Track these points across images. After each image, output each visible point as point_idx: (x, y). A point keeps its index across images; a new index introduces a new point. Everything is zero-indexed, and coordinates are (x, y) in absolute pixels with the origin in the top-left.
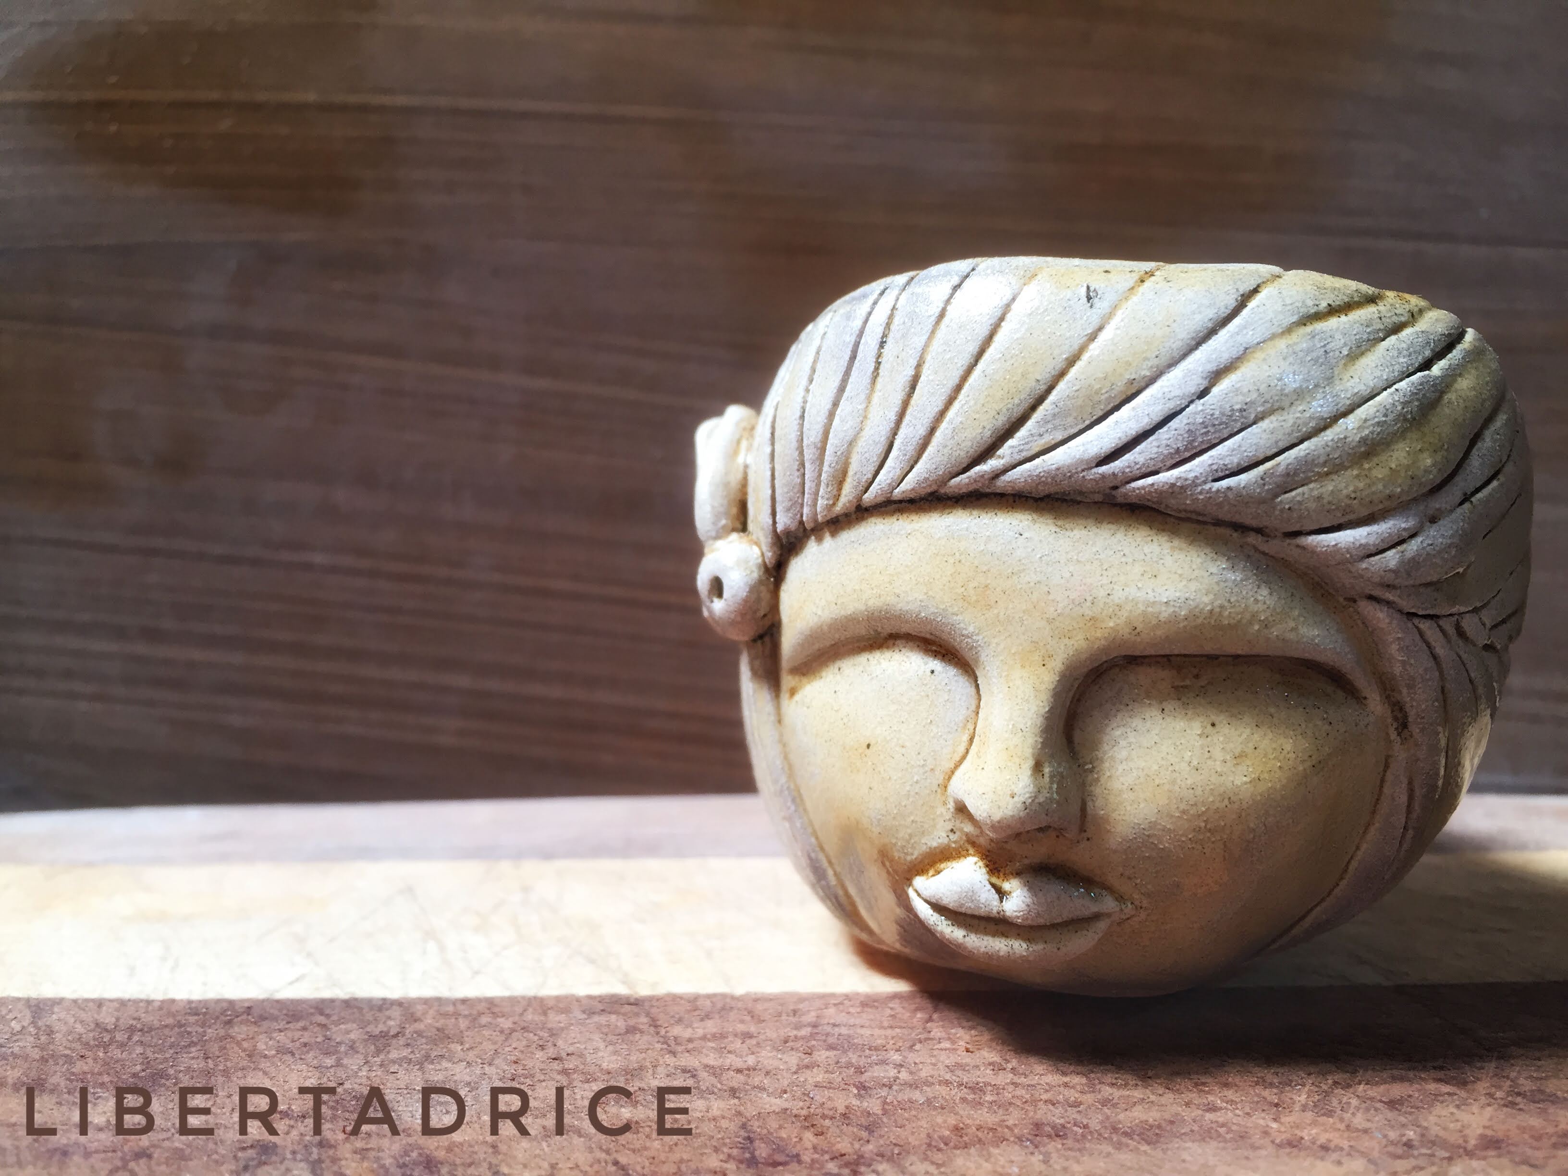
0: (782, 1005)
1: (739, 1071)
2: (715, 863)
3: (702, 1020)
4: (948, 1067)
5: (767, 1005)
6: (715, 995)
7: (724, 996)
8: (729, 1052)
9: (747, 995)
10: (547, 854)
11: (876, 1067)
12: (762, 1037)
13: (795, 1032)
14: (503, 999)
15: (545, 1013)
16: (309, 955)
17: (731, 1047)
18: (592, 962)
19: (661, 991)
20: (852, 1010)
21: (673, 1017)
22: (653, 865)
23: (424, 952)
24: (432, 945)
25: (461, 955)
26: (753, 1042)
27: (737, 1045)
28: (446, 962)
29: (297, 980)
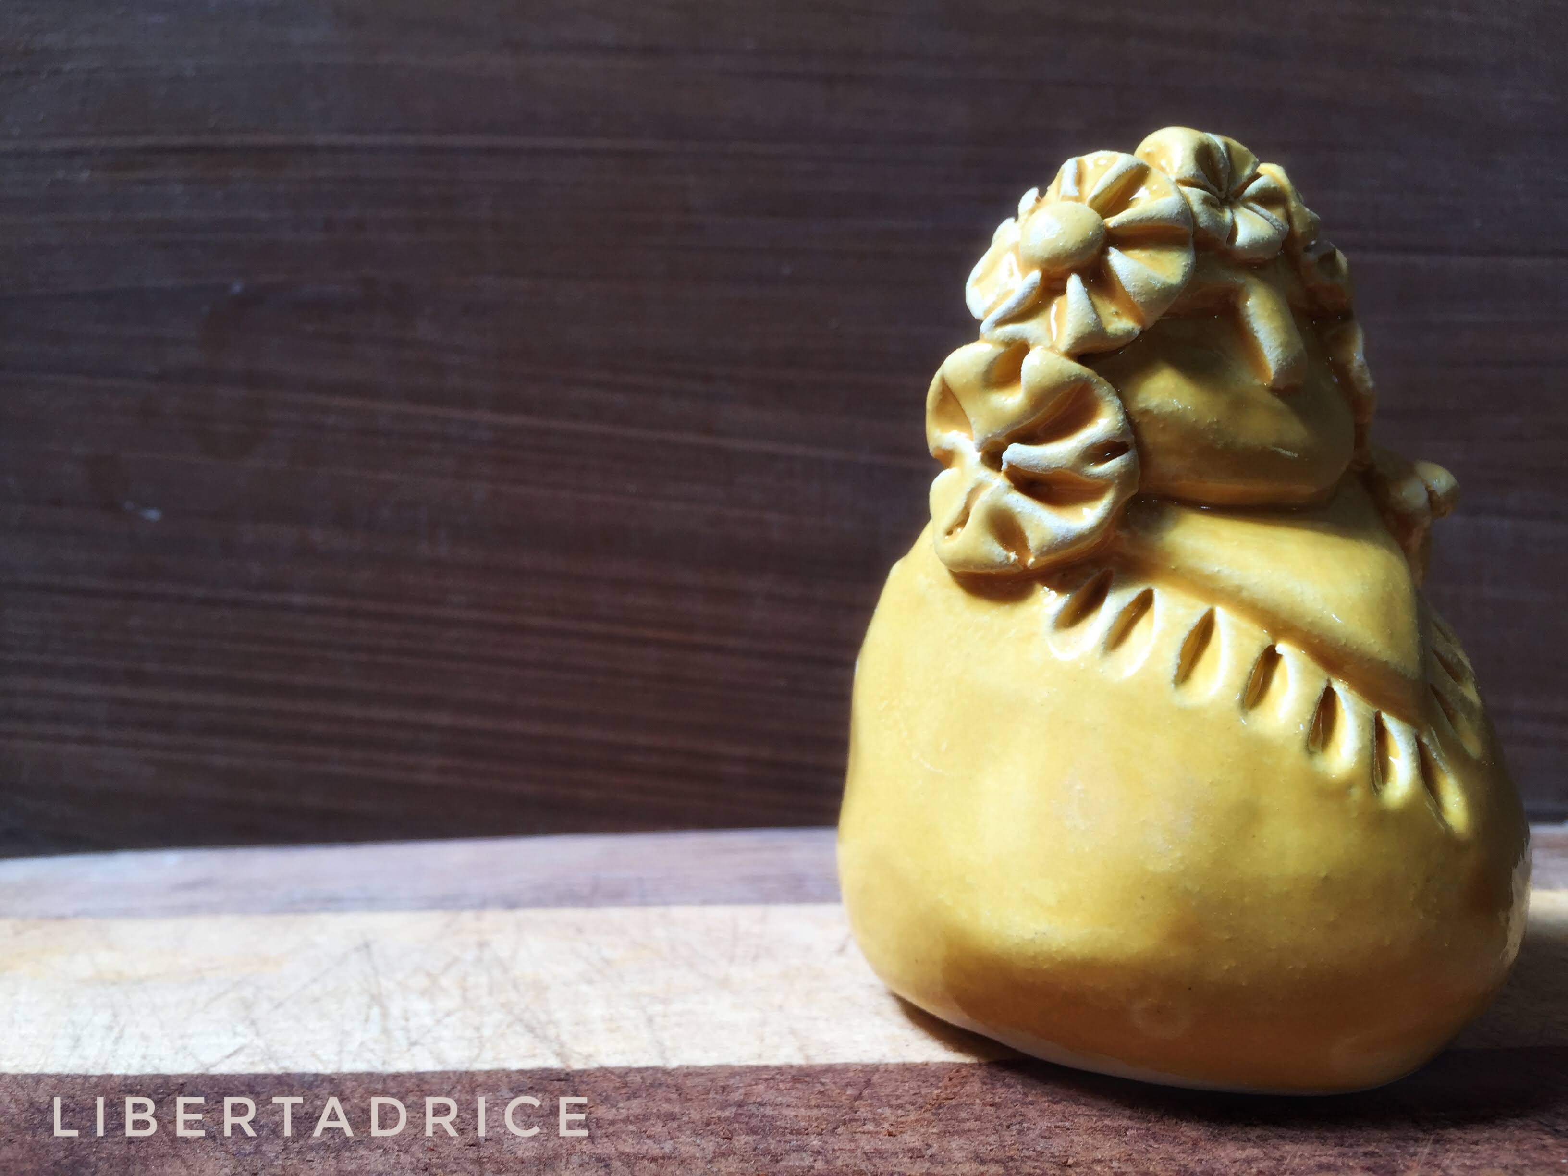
0: (712, 1081)
1: (654, 1159)
2: (679, 912)
3: (629, 1099)
4: (865, 1153)
5: (697, 1080)
6: (647, 1069)
7: (655, 1069)
8: (649, 1137)
9: (680, 1068)
10: (511, 904)
11: (794, 1155)
12: (685, 1119)
13: (719, 1113)
14: (434, 1074)
16: (253, 1023)
17: (652, 1131)
18: (531, 1029)
19: (593, 1065)
20: (782, 1086)
21: (600, 1095)
22: (615, 914)
23: (367, 1020)
24: (376, 1011)
25: (403, 1023)
26: (675, 1125)
27: (658, 1128)
28: (386, 1031)
29: (235, 1053)
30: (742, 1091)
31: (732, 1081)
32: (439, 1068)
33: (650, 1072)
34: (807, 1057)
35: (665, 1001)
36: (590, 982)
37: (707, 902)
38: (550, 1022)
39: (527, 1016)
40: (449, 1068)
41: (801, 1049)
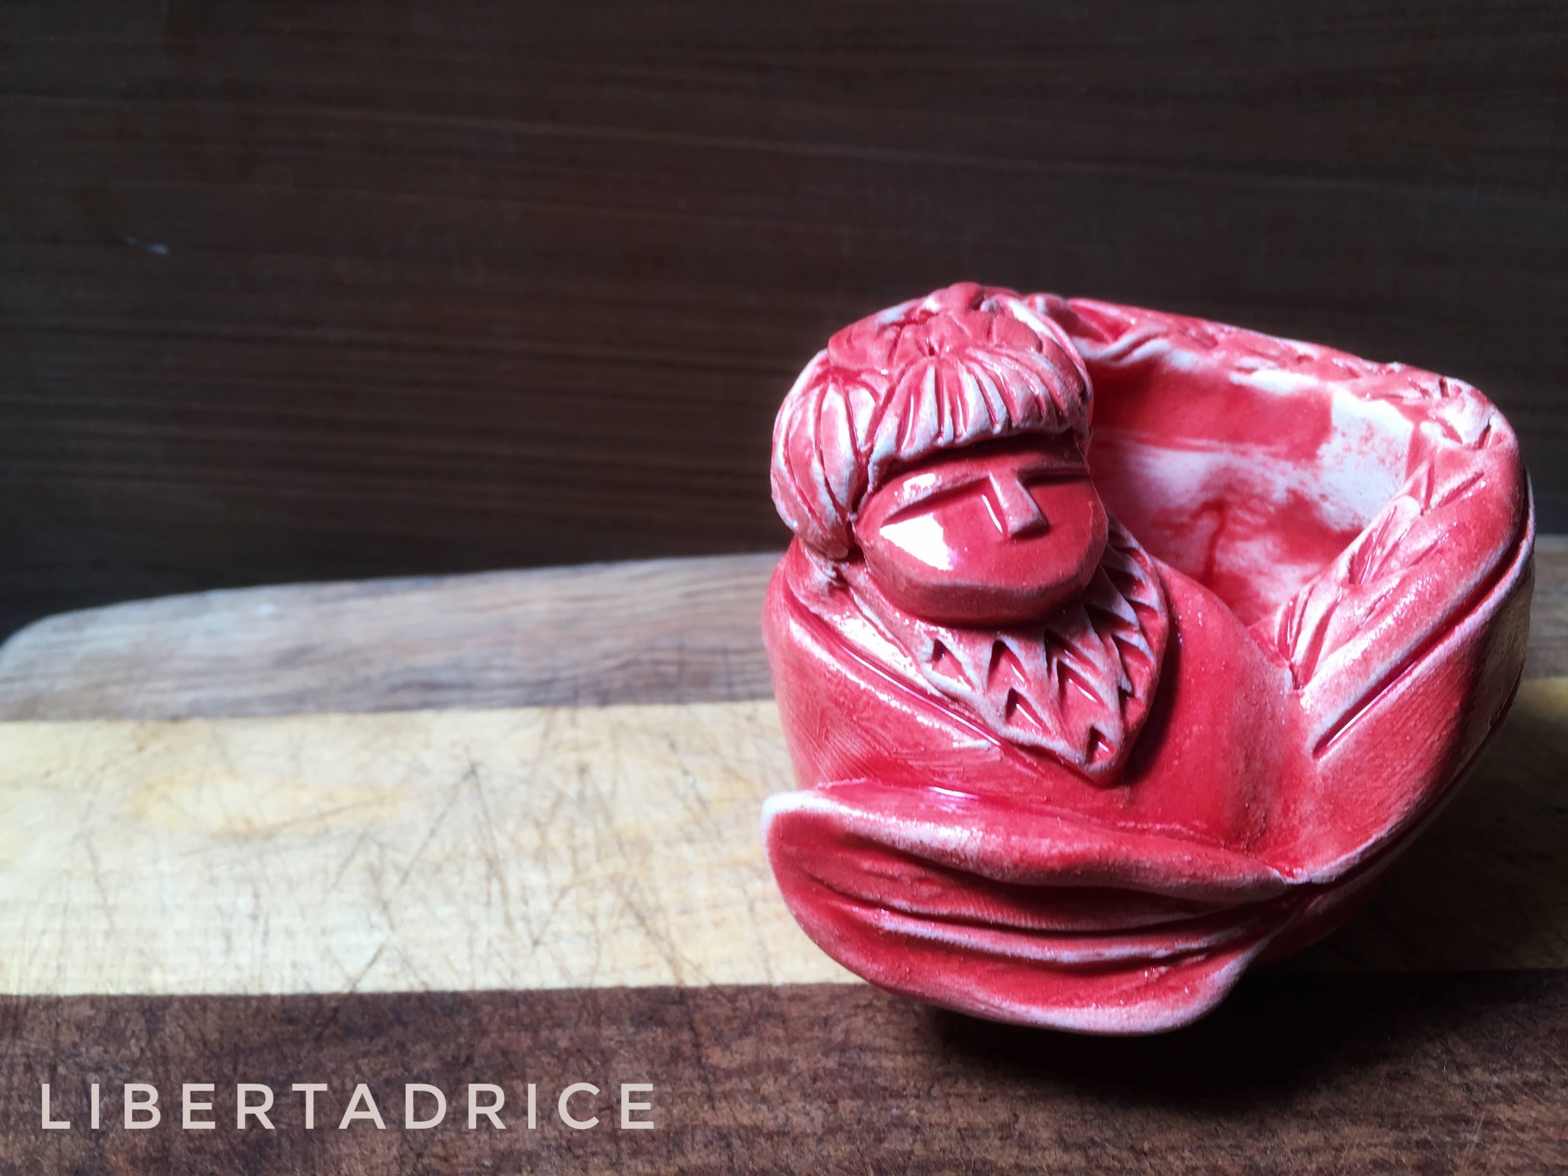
0: (815, 1008)
1: (770, 1136)
3: (740, 1036)
5: (801, 1006)
6: (754, 987)
7: (762, 988)
8: (764, 1100)
10: (603, 696)
11: (895, 1132)
12: (794, 1070)
13: (824, 1061)
14: (559, 992)
15: (597, 1024)
16: (386, 907)
17: (765, 1090)
18: (641, 920)
19: (704, 981)
20: (879, 1018)
21: (713, 1029)
23: (488, 904)
24: (495, 886)
25: (522, 908)
26: (784, 1081)
27: (769, 1087)
28: (508, 921)
29: (375, 959)
30: (843, 1025)
31: (833, 1010)
32: (564, 984)
33: (757, 993)
36: (691, 840)
38: (658, 908)
39: (635, 897)
40: (573, 983)
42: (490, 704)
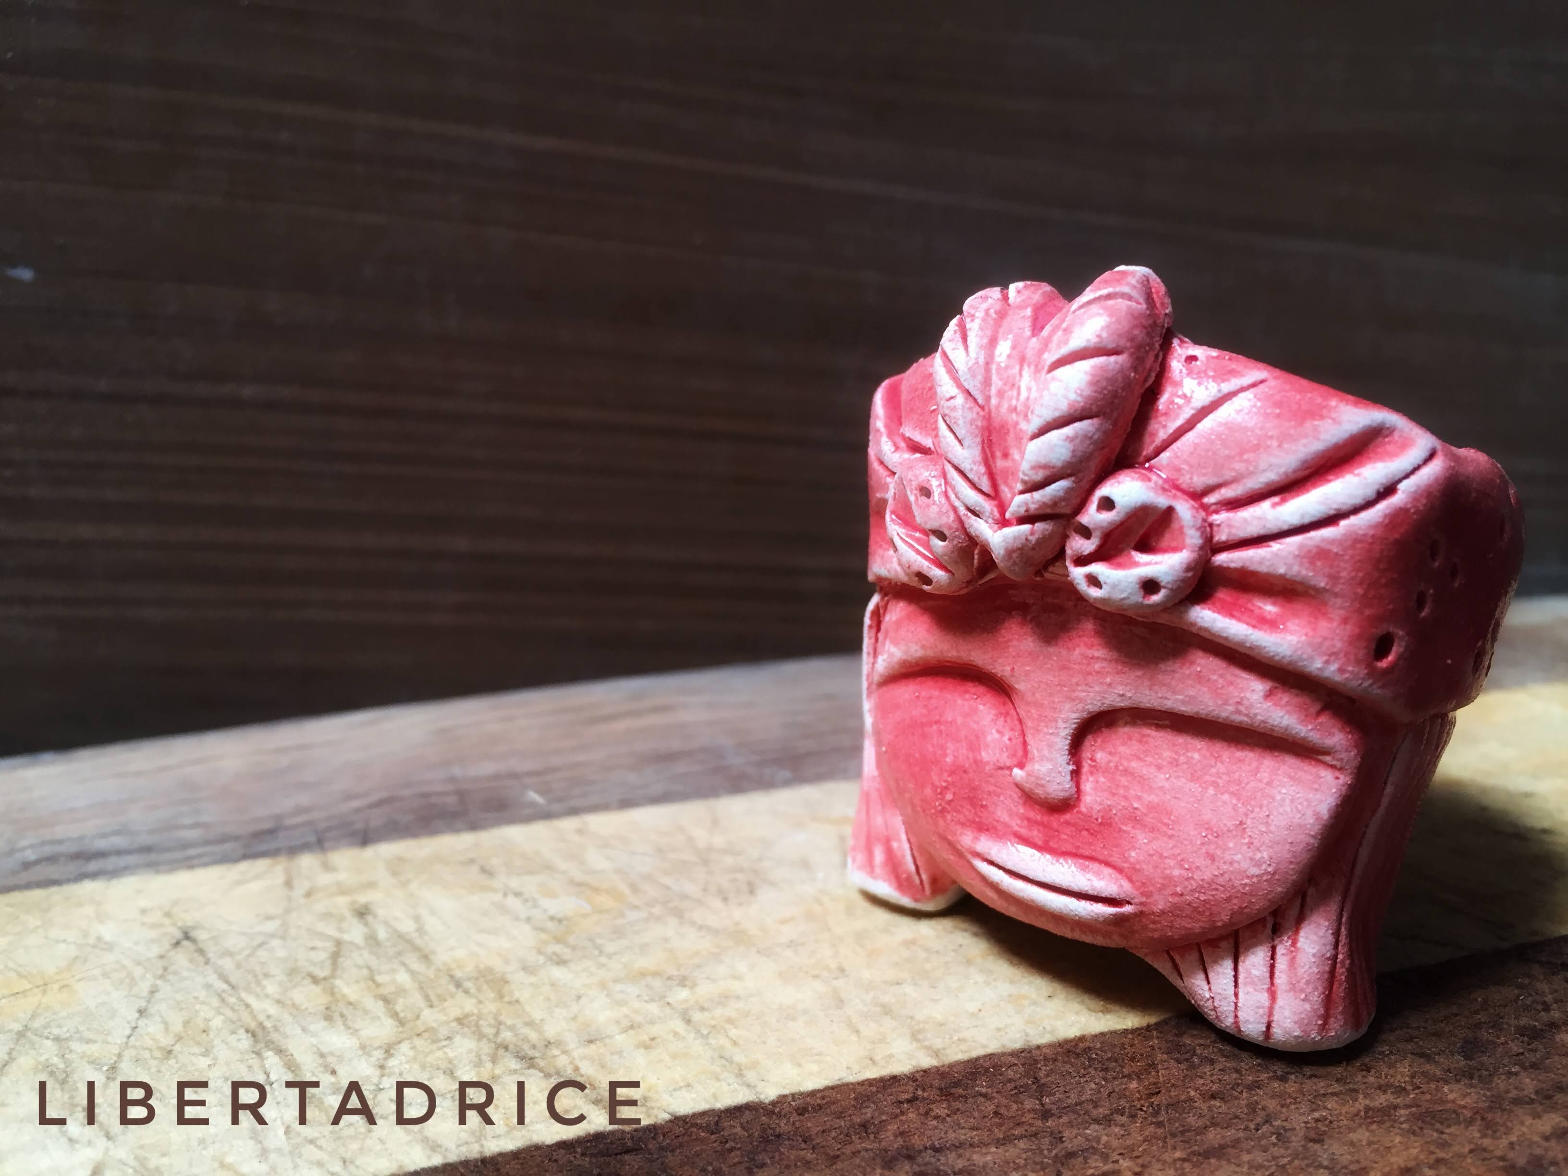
6: (739, 1109)
7: (750, 1108)
30: (893, 1127)
31: (868, 1113)
32: (437, 1160)
33: (747, 1116)
34: (936, 1054)
35: (683, 981)
36: (561, 962)
37: (626, 804)
38: (548, 1044)
39: (506, 1035)
40: (452, 1158)
41: (915, 1036)
42: (189, 864)
